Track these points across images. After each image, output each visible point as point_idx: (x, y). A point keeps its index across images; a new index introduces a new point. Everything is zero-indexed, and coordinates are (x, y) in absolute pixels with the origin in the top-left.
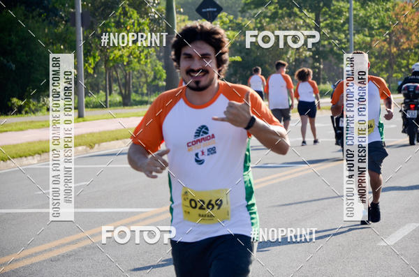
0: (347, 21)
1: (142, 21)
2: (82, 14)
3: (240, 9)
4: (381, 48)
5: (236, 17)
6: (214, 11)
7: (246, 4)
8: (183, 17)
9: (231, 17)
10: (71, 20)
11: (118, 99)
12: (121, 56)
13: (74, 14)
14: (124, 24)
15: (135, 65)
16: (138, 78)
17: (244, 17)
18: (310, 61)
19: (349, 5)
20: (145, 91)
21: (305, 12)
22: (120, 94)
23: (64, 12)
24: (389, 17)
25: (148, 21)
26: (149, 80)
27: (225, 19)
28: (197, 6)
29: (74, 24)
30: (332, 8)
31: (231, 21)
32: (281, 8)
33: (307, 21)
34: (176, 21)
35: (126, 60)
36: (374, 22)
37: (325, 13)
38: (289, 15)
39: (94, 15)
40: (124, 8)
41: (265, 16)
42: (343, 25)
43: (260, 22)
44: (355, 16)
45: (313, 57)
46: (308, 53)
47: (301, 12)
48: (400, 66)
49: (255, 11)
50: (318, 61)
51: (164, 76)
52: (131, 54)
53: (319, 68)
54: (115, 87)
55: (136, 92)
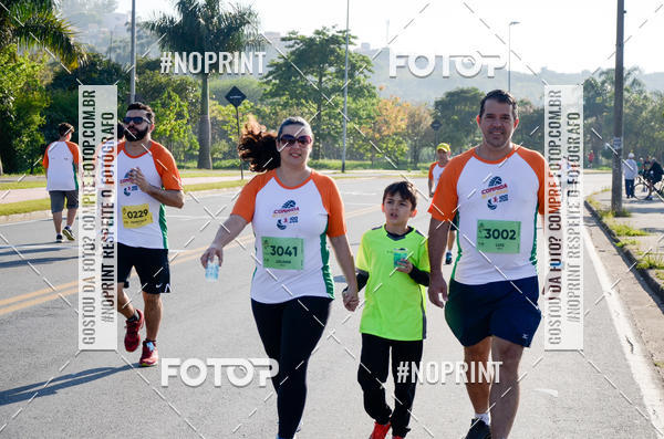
1: (182, 103)
3: (259, 98)
4: (367, 134)
5: (256, 105)
6: (239, 99)
7: (265, 95)
8: (214, 102)
9: (253, 104)
12: (165, 130)
13: (130, 96)
14: (168, 105)
15: (176, 137)
17: (262, 104)
19: (343, 99)
20: (183, 158)
21: (310, 102)
25: (187, 104)
26: (186, 150)
27: (247, 105)
28: (226, 94)
31: (252, 107)
32: (291, 99)
33: (311, 109)
34: (209, 105)
35: (168, 133)
36: (363, 114)
37: (325, 105)
38: (298, 105)
40: (169, 94)
41: (279, 105)
42: (339, 114)
43: (275, 109)
44: (349, 107)
47: (307, 102)
48: (381, 148)
49: (271, 100)
51: (198, 147)
52: (173, 129)
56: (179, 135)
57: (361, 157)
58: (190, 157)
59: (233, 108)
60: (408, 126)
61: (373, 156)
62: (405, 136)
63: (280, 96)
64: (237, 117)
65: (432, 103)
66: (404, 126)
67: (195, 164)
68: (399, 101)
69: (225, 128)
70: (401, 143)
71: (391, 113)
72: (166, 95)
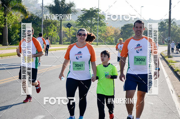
0: (97, 30)
2: (43, 25)
3: (75, 26)
4: (103, 36)
5: (74, 28)
6: (70, 26)
7: (77, 25)
8: (63, 27)
10: (41, 26)
12: (51, 34)
13: (41, 25)
14: (51, 27)
16: (54, 39)
19: (97, 26)
20: (55, 41)
23: (39, 24)
24: (106, 30)
25: (56, 27)
27: (72, 28)
28: (67, 25)
29: (41, 27)
30: (94, 27)
33: (89, 29)
36: (102, 30)
37: (92, 28)
39: (45, 26)
42: (96, 30)
44: (99, 29)
47: (88, 27)
48: (107, 39)
49: (78, 27)
51: (59, 39)
55: (53, 42)
56: (54, 35)
57: (102, 41)
58: (57, 41)
59: (68, 28)
60: (114, 34)
61: (105, 41)
62: (113, 36)
63: (81, 25)
64: (70, 31)
65: (121, 28)
66: (113, 34)
67: (58, 43)
68: (112, 27)
69: (66, 34)
70: (112, 38)
71: (110, 30)
72: (51, 25)
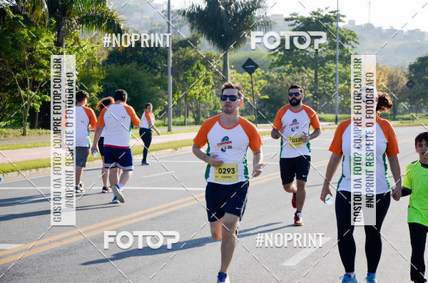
0: (335, 75)
1: (208, 73)
2: (172, 68)
3: (268, 66)
5: (266, 72)
6: (253, 68)
7: (273, 64)
8: (233, 71)
9: (263, 71)
10: (165, 71)
11: (192, 120)
12: (195, 94)
13: (167, 68)
14: (197, 74)
15: (203, 99)
16: (204, 108)
17: (270, 71)
18: (312, 99)
19: (335, 66)
21: (309, 69)
22: (194, 117)
23: (161, 66)
25: (212, 73)
26: (211, 109)
27: (259, 73)
28: (242, 65)
29: (167, 74)
30: (326, 67)
31: (263, 74)
32: (294, 67)
33: (310, 75)
34: (229, 73)
35: (198, 96)
37: (321, 70)
38: (299, 71)
39: (179, 69)
40: (198, 65)
41: (284, 71)
42: (332, 78)
43: (281, 75)
44: (340, 72)
45: (313, 97)
46: (310, 95)
47: (306, 69)
49: (278, 68)
50: (316, 99)
52: (201, 93)
53: (316, 104)
54: (190, 113)
55: (203, 116)
56: (206, 98)
59: (248, 75)
60: (388, 86)
63: (285, 64)
64: (252, 83)
65: (407, 67)
66: (385, 86)
68: (380, 65)
72: (195, 66)
